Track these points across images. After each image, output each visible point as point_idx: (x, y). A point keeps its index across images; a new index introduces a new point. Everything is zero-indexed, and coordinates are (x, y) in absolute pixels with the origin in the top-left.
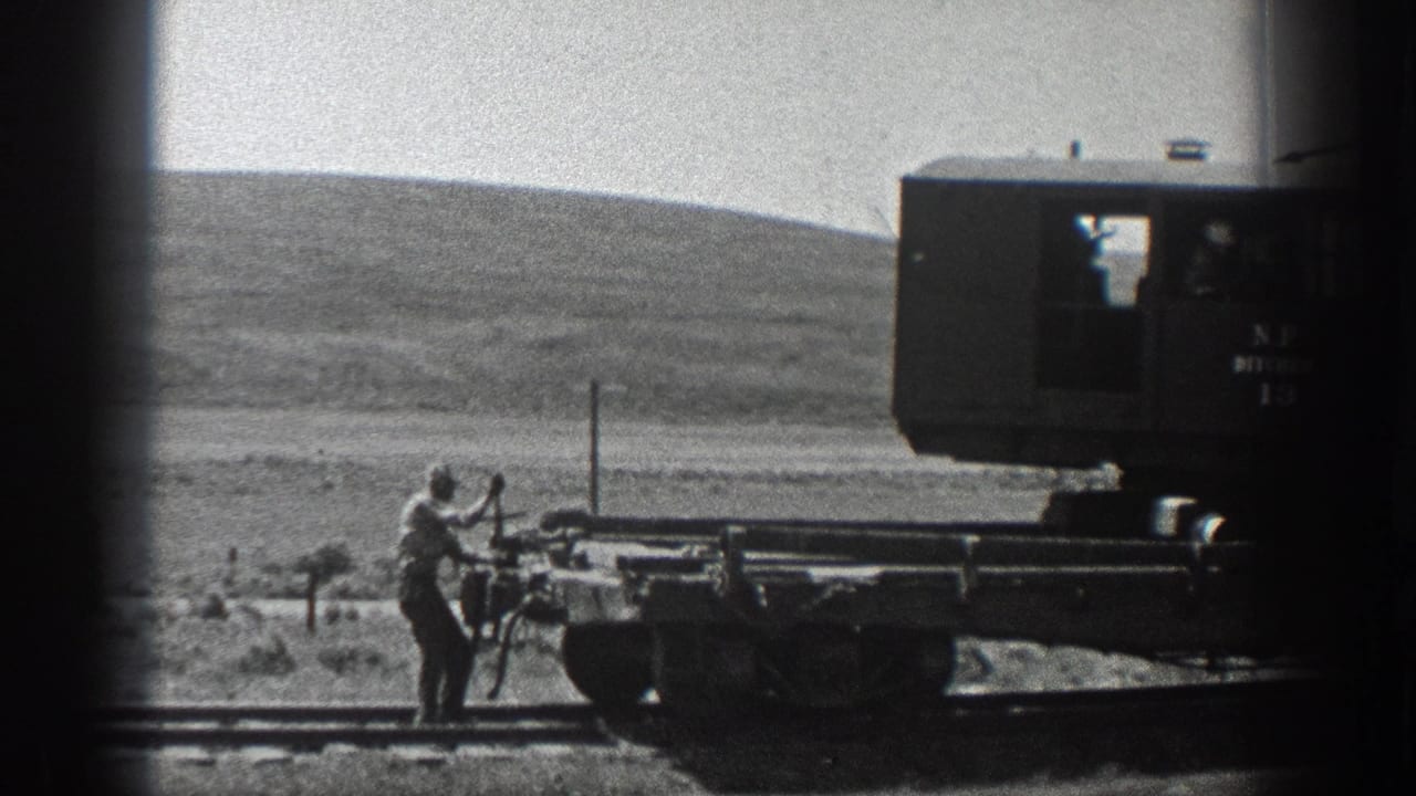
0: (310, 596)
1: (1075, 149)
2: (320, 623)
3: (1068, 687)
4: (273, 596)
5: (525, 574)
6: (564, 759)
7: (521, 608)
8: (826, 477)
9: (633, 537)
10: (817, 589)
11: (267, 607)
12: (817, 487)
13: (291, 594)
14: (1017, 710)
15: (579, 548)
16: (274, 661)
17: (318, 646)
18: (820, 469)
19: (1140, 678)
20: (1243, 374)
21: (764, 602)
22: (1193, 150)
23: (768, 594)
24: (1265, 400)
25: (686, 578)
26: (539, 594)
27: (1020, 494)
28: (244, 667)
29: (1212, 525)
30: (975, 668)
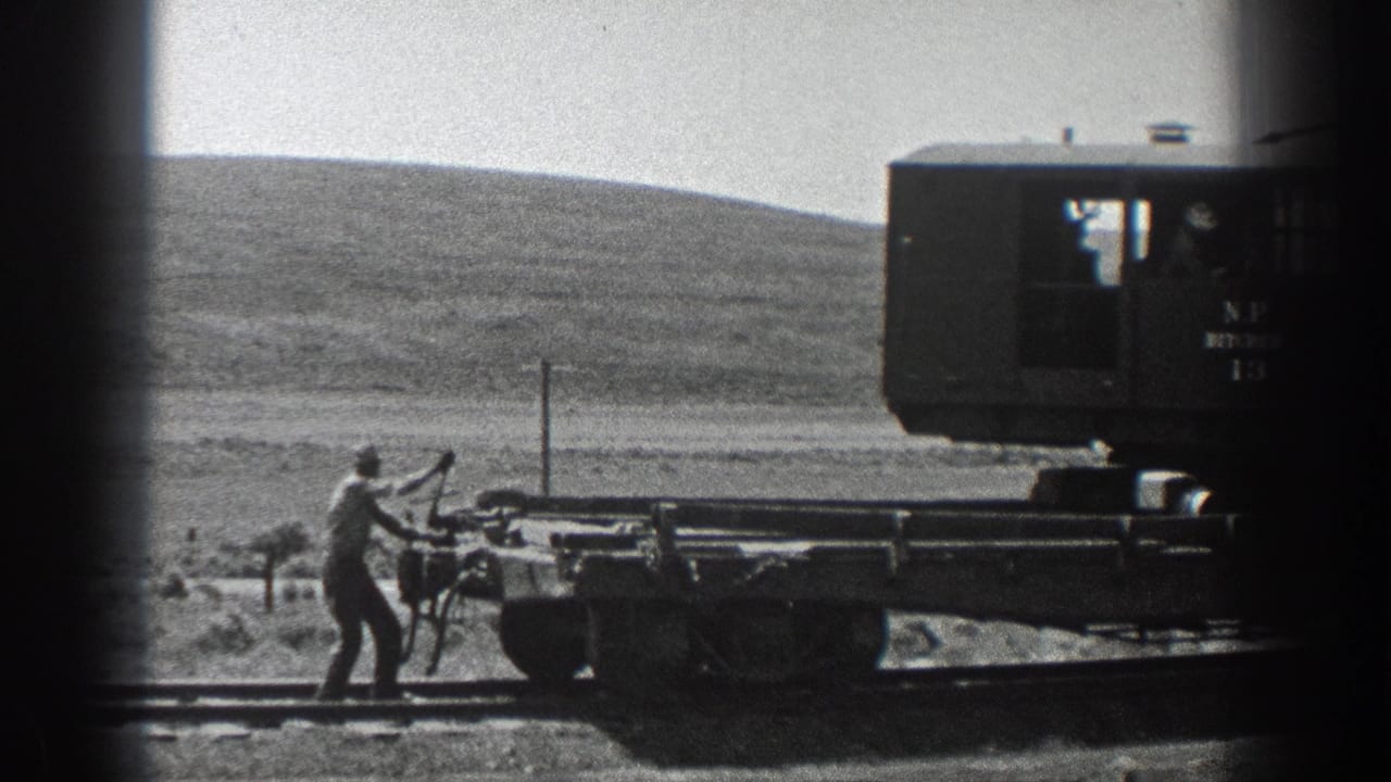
0: (267, 575)
1: (1068, 135)
2: (278, 602)
3: (1015, 661)
4: (232, 575)
5: (462, 551)
6: (517, 734)
7: (457, 584)
8: (775, 455)
9: (568, 515)
10: (749, 563)
11: (226, 586)
12: (765, 465)
13: (249, 573)
14: (964, 684)
15: (514, 525)
16: (232, 639)
17: (273, 623)
18: (769, 447)
19: (1084, 652)
20: (1215, 351)
21: (696, 578)
22: (1175, 133)
23: (700, 570)
24: (1237, 376)
25: (618, 554)
26: (474, 570)
27: (966, 471)
28: (203, 646)
29: (1198, 499)
30: (922, 642)
